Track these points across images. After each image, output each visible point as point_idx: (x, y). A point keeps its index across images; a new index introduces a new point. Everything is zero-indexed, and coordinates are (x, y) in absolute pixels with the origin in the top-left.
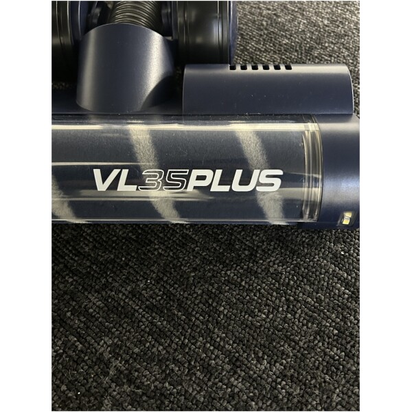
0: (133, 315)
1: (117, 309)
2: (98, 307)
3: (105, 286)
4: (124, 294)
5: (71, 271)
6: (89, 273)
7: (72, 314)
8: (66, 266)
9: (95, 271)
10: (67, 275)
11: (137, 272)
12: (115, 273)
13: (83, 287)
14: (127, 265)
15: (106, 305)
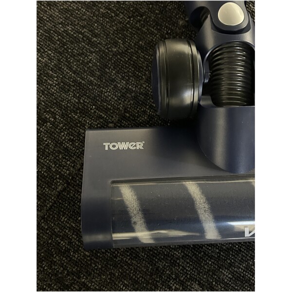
0: (250, 281)
1: (240, 278)
2: (230, 278)
3: (231, 265)
4: (242, 269)
5: (209, 257)
6: (219, 257)
7: (215, 283)
8: (205, 253)
9: (223, 255)
10: (207, 259)
11: (247, 255)
12: (234, 256)
13: (218, 266)
14: (240, 250)
15: (233, 276)
